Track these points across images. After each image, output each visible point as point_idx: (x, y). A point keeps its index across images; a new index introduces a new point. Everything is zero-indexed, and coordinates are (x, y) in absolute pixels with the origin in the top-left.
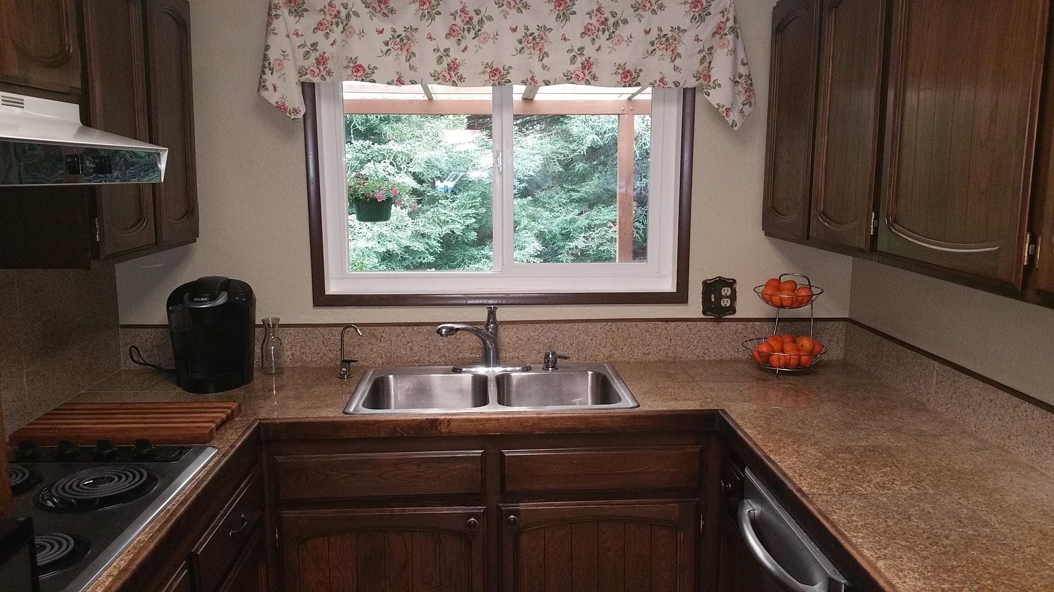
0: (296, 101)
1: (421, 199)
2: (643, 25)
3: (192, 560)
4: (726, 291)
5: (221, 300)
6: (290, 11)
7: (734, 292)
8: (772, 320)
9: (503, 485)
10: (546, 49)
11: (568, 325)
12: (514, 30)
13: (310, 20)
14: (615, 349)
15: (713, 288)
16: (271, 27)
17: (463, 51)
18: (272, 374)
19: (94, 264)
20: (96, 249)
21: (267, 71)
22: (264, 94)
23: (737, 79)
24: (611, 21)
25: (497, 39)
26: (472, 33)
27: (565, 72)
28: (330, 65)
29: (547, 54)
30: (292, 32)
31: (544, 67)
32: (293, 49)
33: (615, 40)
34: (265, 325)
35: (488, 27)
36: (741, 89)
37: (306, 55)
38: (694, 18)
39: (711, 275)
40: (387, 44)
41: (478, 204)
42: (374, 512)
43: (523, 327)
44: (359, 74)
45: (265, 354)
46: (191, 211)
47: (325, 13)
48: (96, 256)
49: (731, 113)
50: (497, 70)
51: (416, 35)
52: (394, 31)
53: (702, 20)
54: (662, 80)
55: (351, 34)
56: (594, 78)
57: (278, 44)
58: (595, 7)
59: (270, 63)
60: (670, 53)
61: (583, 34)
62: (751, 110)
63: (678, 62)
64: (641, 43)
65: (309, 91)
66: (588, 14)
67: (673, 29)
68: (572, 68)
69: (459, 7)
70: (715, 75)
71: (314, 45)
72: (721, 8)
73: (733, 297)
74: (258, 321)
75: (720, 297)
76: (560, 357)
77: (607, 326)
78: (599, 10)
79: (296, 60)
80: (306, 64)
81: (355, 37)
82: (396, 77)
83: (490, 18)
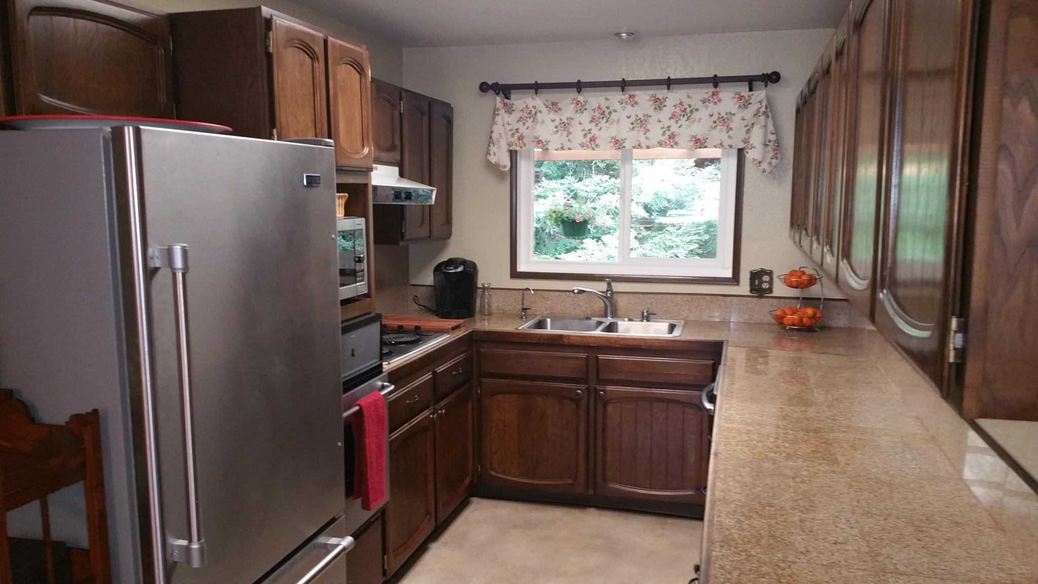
0: (506, 162)
1: (651, 227)
2: (709, 111)
3: (434, 373)
4: (766, 278)
5: (460, 269)
6: (506, 111)
7: (771, 278)
8: (798, 298)
9: (598, 375)
10: (648, 127)
11: (661, 296)
12: (629, 117)
13: (516, 116)
14: (690, 313)
15: (756, 276)
16: (495, 121)
17: (599, 130)
18: (485, 315)
19: (401, 243)
20: (402, 235)
21: (491, 145)
22: (489, 157)
23: (767, 143)
24: (688, 110)
25: (619, 123)
26: (605, 119)
27: (659, 141)
28: (525, 140)
29: (648, 130)
30: (506, 122)
31: (647, 138)
32: (506, 132)
33: (691, 121)
34: (484, 288)
35: (614, 116)
36: (770, 149)
37: (513, 135)
38: (740, 106)
39: (757, 267)
40: (556, 127)
41: (702, 231)
42: (527, 383)
43: (632, 296)
44: (540, 145)
45: (482, 306)
46: (448, 221)
47: (523, 112)
48: (402, 240)
49: (762, 164)
50: (618, 140)
51: (573, 122)
52: (561, 120)
53: (745, 107)
54: (721, 144)
55: (537, 123)
56: (676, 144)
57: (498, 130)
58: (678, 102)
59: (493, 141)
60: (725, 128)
61: (670, 118)
62: (778, 161)
63: (731, 133)
64: (707, 122)
65: (513, 155)
66: (674, 106)
67: (727, 113)
68: (663, 138)
69: (597, 106)
70: (752, 141)
71: (517, 130)
72: (758, 100)
73: (771, 282)
74: (479, 285)
75: (761, 282)
76: (650, 314)
77: (686, 297)
78: (681, 104)
79: (507, 138)
80: (513, 140)
81: (539, 125)
82: (560, 146)
83: (615, 111)
